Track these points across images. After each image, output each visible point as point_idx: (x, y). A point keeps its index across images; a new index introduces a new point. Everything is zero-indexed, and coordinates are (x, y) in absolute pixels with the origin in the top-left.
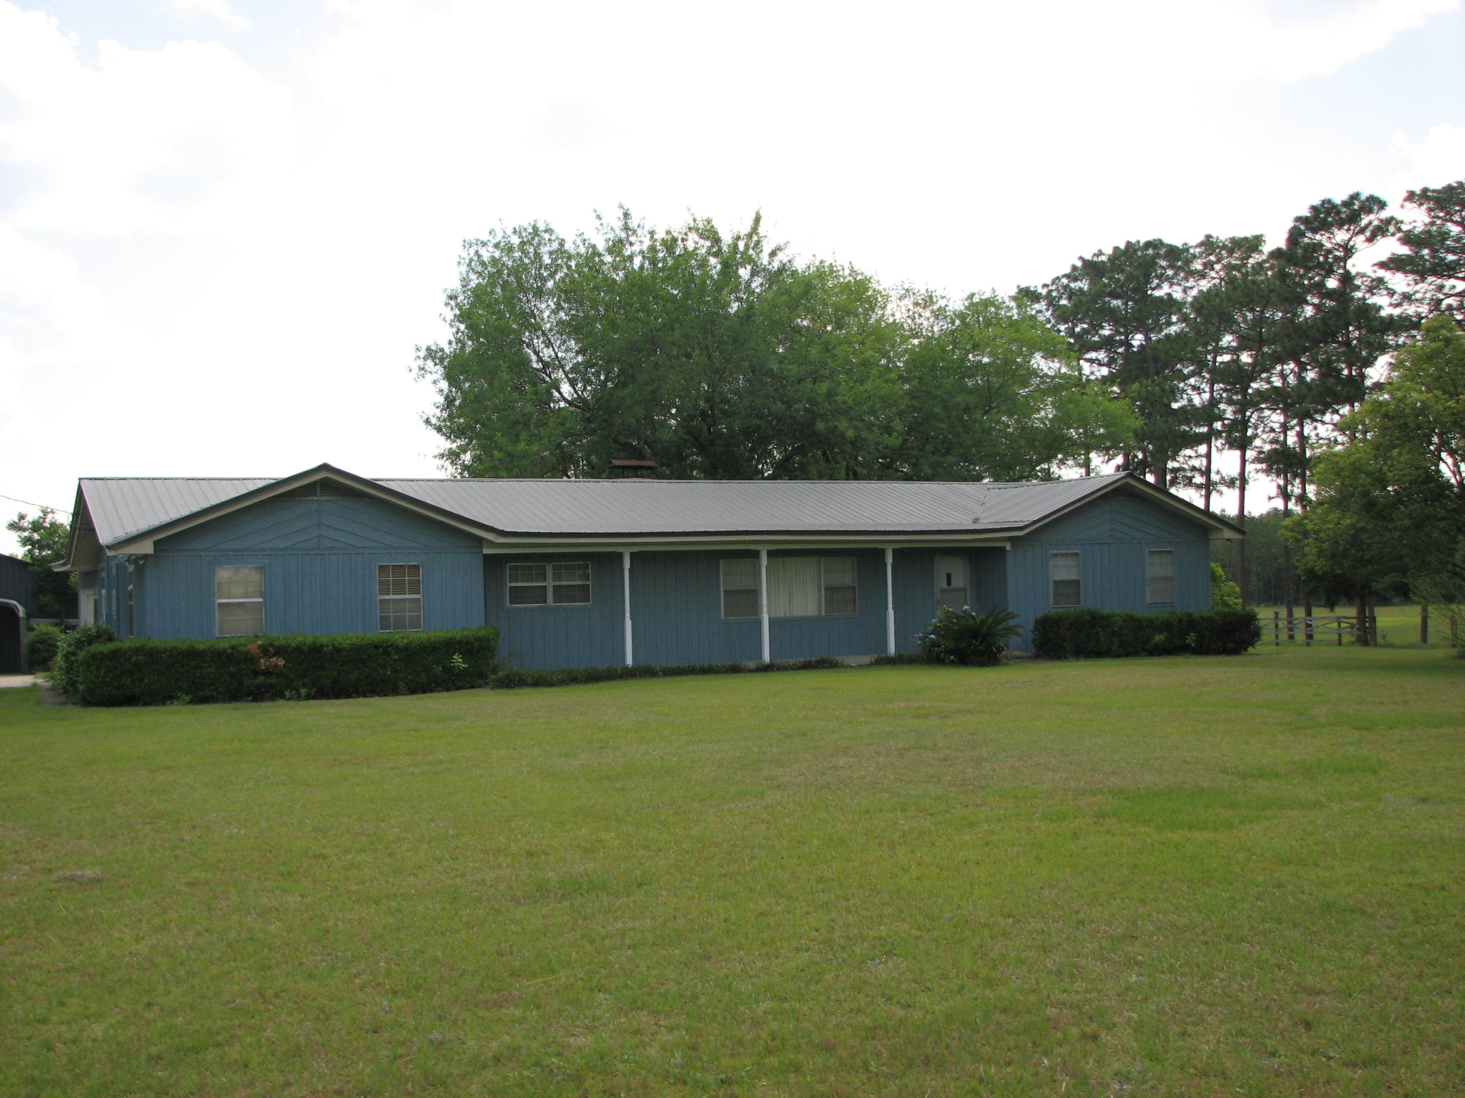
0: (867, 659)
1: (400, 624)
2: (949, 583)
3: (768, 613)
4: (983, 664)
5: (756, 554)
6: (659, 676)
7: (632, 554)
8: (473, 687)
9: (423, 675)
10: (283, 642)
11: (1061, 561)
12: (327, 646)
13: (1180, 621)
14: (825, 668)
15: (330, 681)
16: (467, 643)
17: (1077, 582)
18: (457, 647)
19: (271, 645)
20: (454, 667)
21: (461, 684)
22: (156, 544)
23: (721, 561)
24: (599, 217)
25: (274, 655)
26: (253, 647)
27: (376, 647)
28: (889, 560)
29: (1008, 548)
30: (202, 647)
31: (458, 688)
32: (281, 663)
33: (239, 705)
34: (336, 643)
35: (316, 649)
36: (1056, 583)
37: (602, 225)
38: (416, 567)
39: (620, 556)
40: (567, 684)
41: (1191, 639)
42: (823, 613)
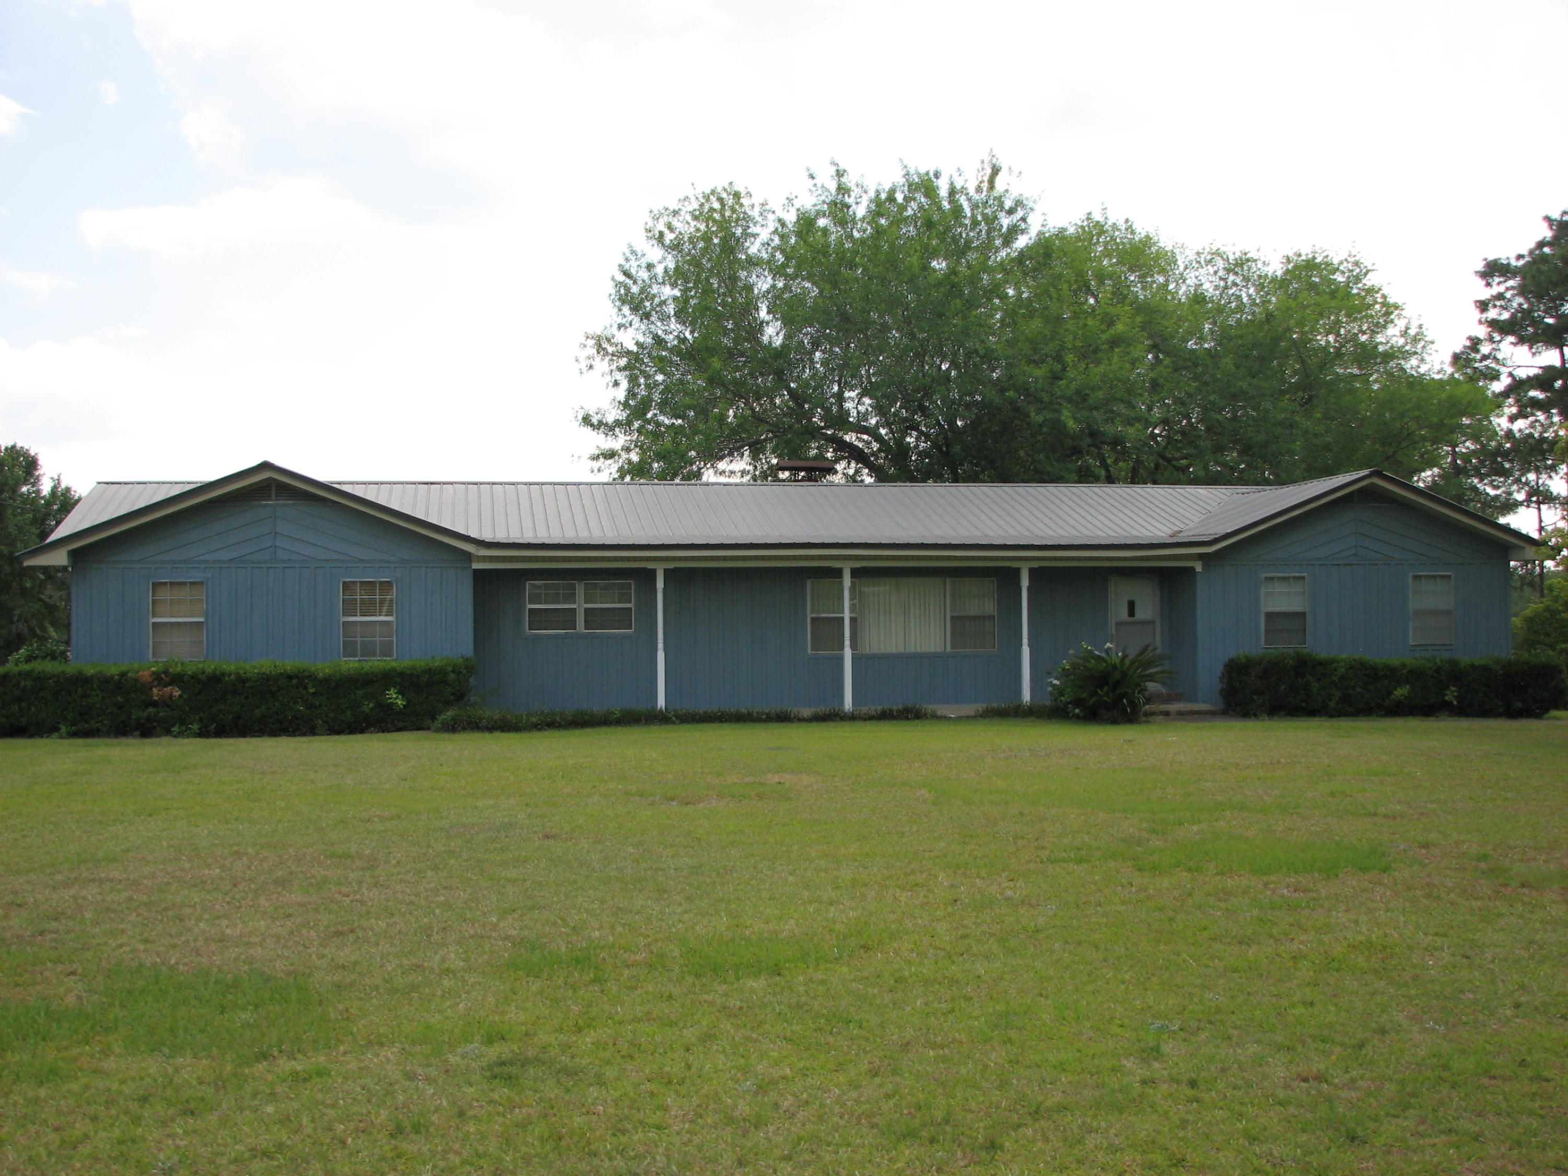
0: (969, 709)
1: (368, 650)
2: (1131, 613)
3: (853, 646)
4: (1114, 722)
5: (838, 573)
6: (674, 723)
7: (666, 571)
8: (419, 729)
9: (349, 713)
10: (179, 669)
11: (1278, 588)
12: (230, 675)
13: (1438, 670)
14: (907, 719)
15: (231, 716)
16: (412, 675)
17: (1302, 615)
18: (398, 680)
19: (166, 672)
20: (393, 703)
21: (400, 724)
22: (73, 554)
23: (809, 582)
24: (812, 177)
25: (169, 684)
26: (145, 676)
27: (290, 677)
28: (1025, 582)
29: (1199, 568)
30: (90, 671)
31: (400, 730)
32: (177, 693)
33: (124, 740)
34: (241, 672)
35: (215, 679)
36: (1270, 616)
37: (815, 185)
38: (389, 583)
39: (653, 572)
40: (540, 730)
41: (1451, 695)
42: (949, 649)
